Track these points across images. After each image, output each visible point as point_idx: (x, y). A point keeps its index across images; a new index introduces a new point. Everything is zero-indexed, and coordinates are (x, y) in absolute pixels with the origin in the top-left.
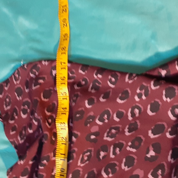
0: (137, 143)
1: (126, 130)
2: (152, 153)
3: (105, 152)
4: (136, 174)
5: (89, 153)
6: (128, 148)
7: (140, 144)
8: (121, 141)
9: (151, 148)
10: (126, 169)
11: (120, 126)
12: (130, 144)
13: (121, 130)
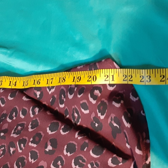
0: (37, 139)
1: (30, 126)
2: (50, 148)
3: (13, 148)
4: (41, 165)
5: (3, 148)
6: (30, 144)
7: (40, 140)
8: (24, 137)
9: (49, 143)
10: (33, 161)
11: (25, 123)
12: (31, 139)
13: (25, 126)
